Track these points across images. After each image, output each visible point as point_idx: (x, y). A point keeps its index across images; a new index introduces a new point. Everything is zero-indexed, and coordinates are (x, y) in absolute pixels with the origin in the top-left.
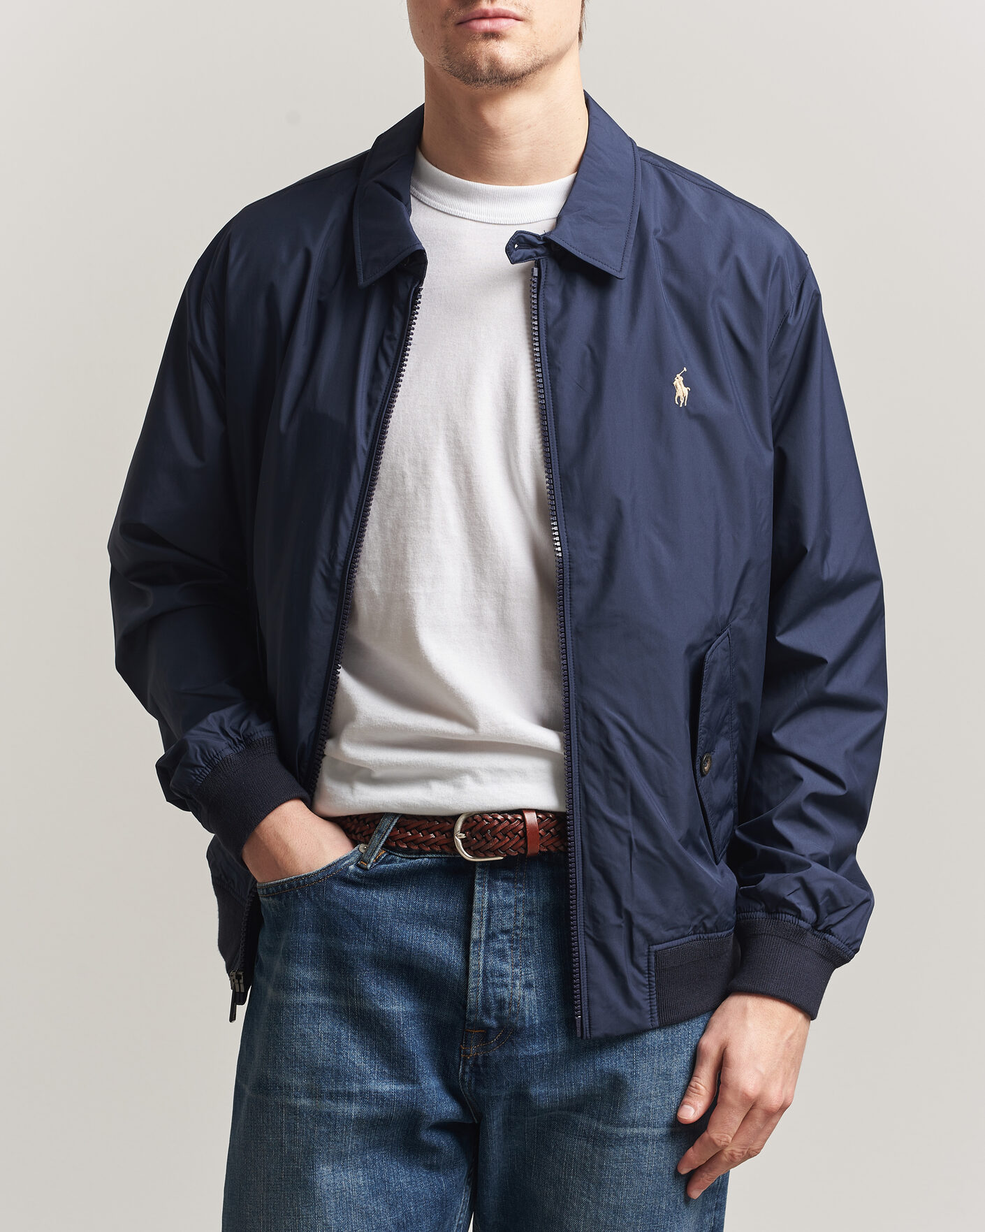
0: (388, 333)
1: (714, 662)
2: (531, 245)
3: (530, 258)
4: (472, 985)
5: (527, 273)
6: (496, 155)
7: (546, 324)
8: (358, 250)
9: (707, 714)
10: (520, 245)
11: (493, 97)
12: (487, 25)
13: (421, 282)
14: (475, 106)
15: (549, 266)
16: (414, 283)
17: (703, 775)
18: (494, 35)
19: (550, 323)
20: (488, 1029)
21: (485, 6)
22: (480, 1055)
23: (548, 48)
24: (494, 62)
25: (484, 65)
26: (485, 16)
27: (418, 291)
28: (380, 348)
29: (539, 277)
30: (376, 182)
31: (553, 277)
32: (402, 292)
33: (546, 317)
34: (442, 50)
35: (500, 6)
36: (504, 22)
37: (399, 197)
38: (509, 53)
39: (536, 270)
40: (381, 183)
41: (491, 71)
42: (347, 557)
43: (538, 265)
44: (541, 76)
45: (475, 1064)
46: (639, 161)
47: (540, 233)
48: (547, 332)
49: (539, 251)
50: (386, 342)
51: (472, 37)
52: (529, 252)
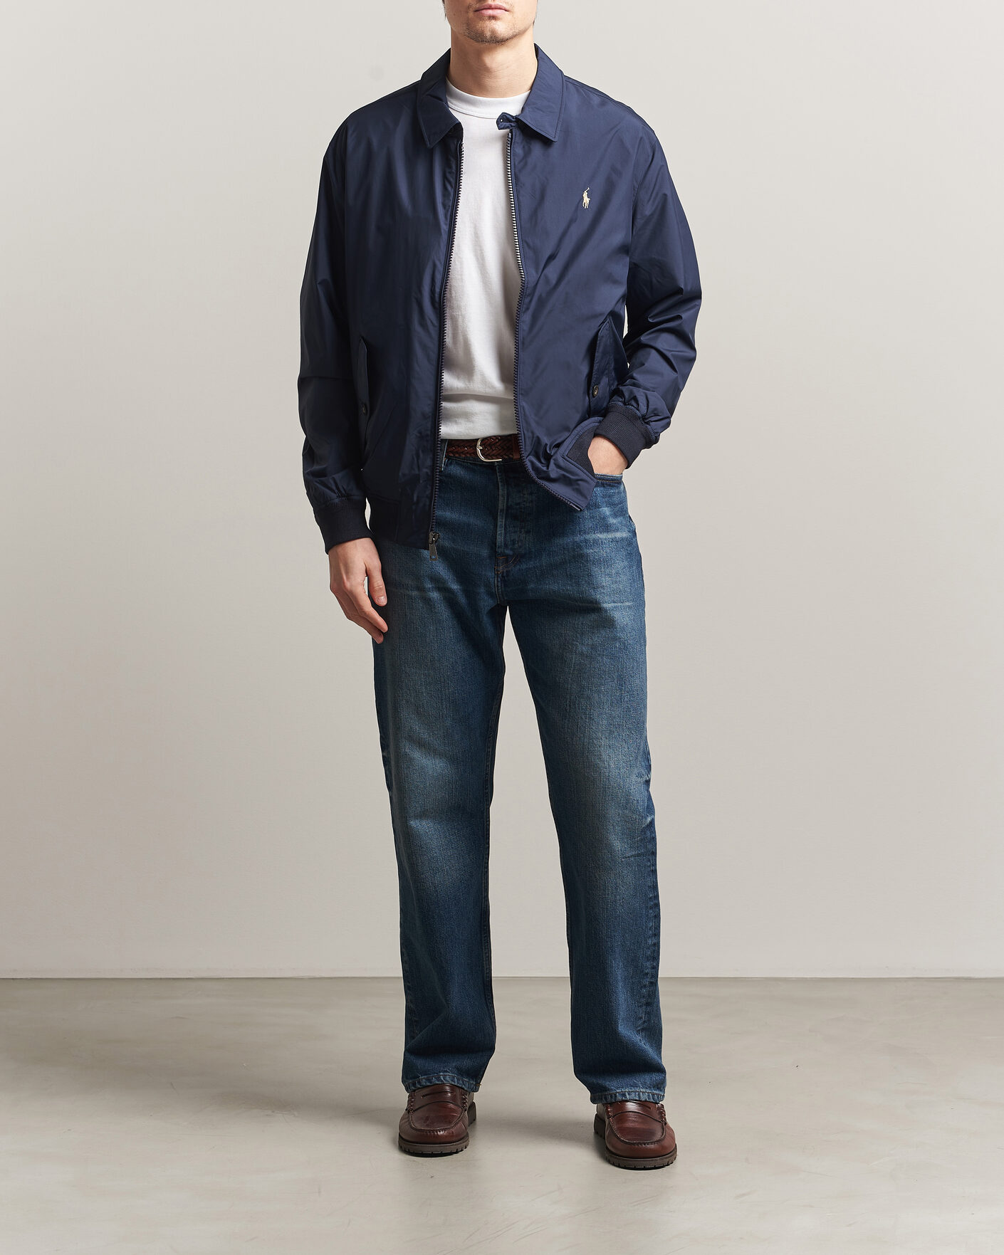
0: (448, 170)
1: (602, 337)
2: (509, 121)
3: (507, 128)
4: (499, 532)
5: (505, 137)
6: (489, 82)
7: (515, 164)
8: (423, 129)
9: (598, 364)
10: (504, 120)
11: (490, 50)
12: (490, 12)
13: (462, 140)
14: (479, 55)
15: (517, 132)
16: (458, 142)
17: (594, 397)
18: (494, 18)
19: (516, 164)
20: (507, 556)
21: (490, 2)
22: (505, 571)
23: (520, 27)
24: (493, 32)
25: (488, 34)
26: (490, 8)
27: (461, 145)
28: (445, 178)
29: (512, 138)
30: (427, 95)
31: (518, 137)
32: (453, 147)
33: (514, 159)
34: (464, 25)
35: (498, 3)
36: (499, 11)
37: (441, 100)
38: (501, 27)
39: (510, 134)
40: (431, 96)
41: (491, 37)
42: (441, 290)
43: (511, 132)
44: (514, 41)
45: (503, 576)
46: (564, 82)
47: (514, 115)
48: (515, 167)
49: (512, 124)
50: (448, 175)
51: (482, 18)
52: (508, 124)
